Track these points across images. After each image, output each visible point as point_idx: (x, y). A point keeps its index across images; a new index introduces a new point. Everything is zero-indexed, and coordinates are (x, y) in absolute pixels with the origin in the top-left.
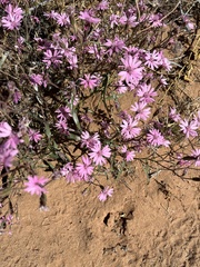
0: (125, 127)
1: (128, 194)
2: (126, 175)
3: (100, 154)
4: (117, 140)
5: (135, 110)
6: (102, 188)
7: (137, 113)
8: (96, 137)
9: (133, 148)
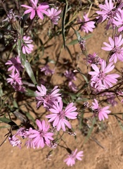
0: (95, 74)
1: (100, 153)
2: (97, 131)
3: (61, 116)
4: (86, 93)
5: (109, 48)
6: (69, 151)
7: (112, 53)
8: (56, 93)
9: (105, 101)
